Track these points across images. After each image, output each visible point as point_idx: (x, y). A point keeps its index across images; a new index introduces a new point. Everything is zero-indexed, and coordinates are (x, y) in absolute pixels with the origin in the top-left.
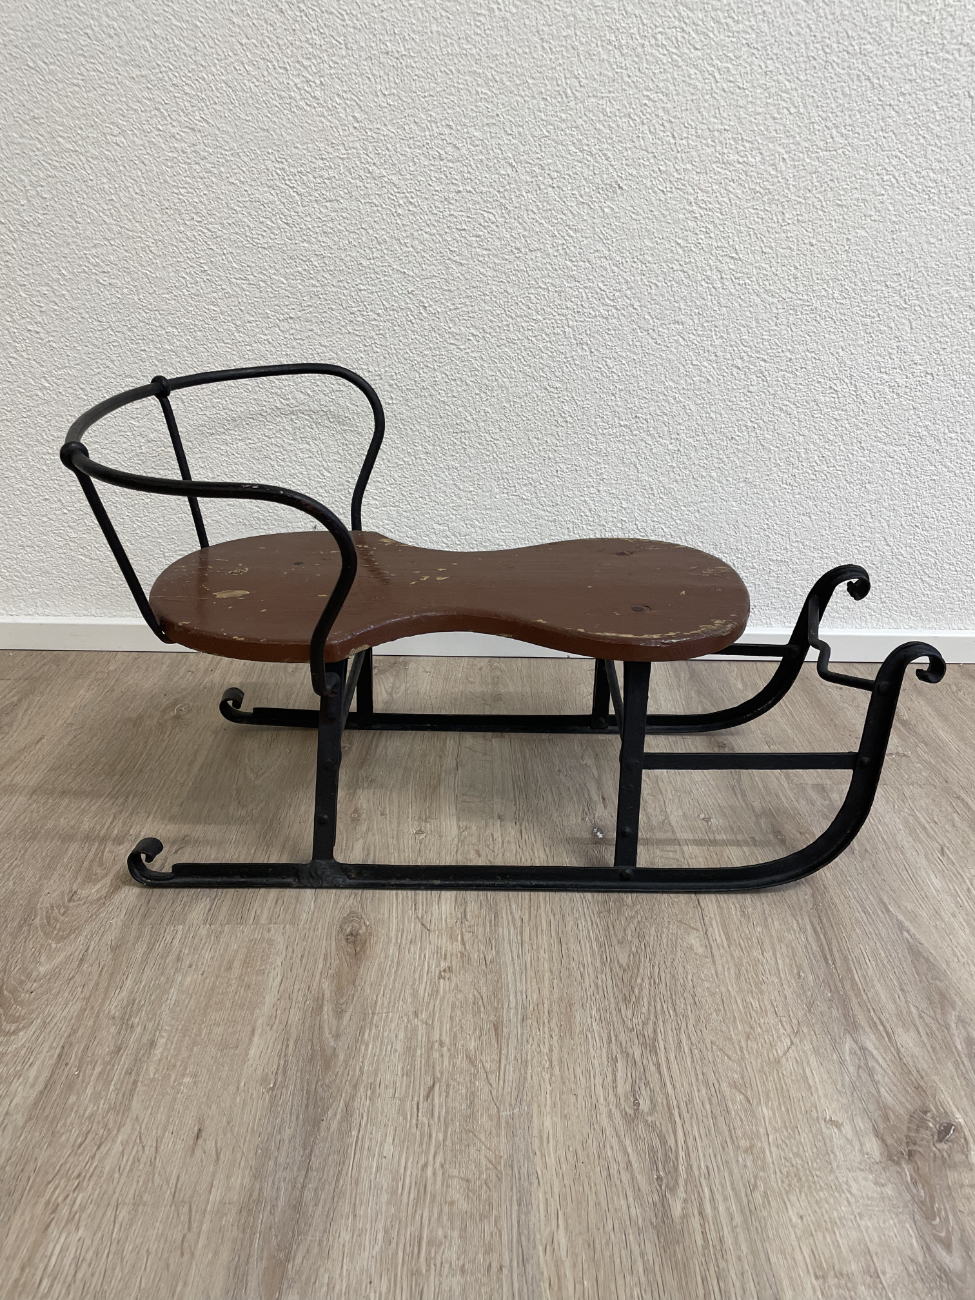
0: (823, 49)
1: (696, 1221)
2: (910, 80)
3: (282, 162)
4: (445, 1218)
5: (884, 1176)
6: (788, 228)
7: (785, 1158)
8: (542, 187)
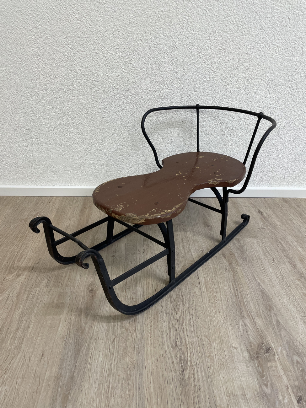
0: (242, 3)
1: (192, 379)
2: (270, 13)
3: (66, 39)
4: (117, 380)
5: (249, 364)
6: (230, 61)
7: (220, 359)
8: (151, 47)
